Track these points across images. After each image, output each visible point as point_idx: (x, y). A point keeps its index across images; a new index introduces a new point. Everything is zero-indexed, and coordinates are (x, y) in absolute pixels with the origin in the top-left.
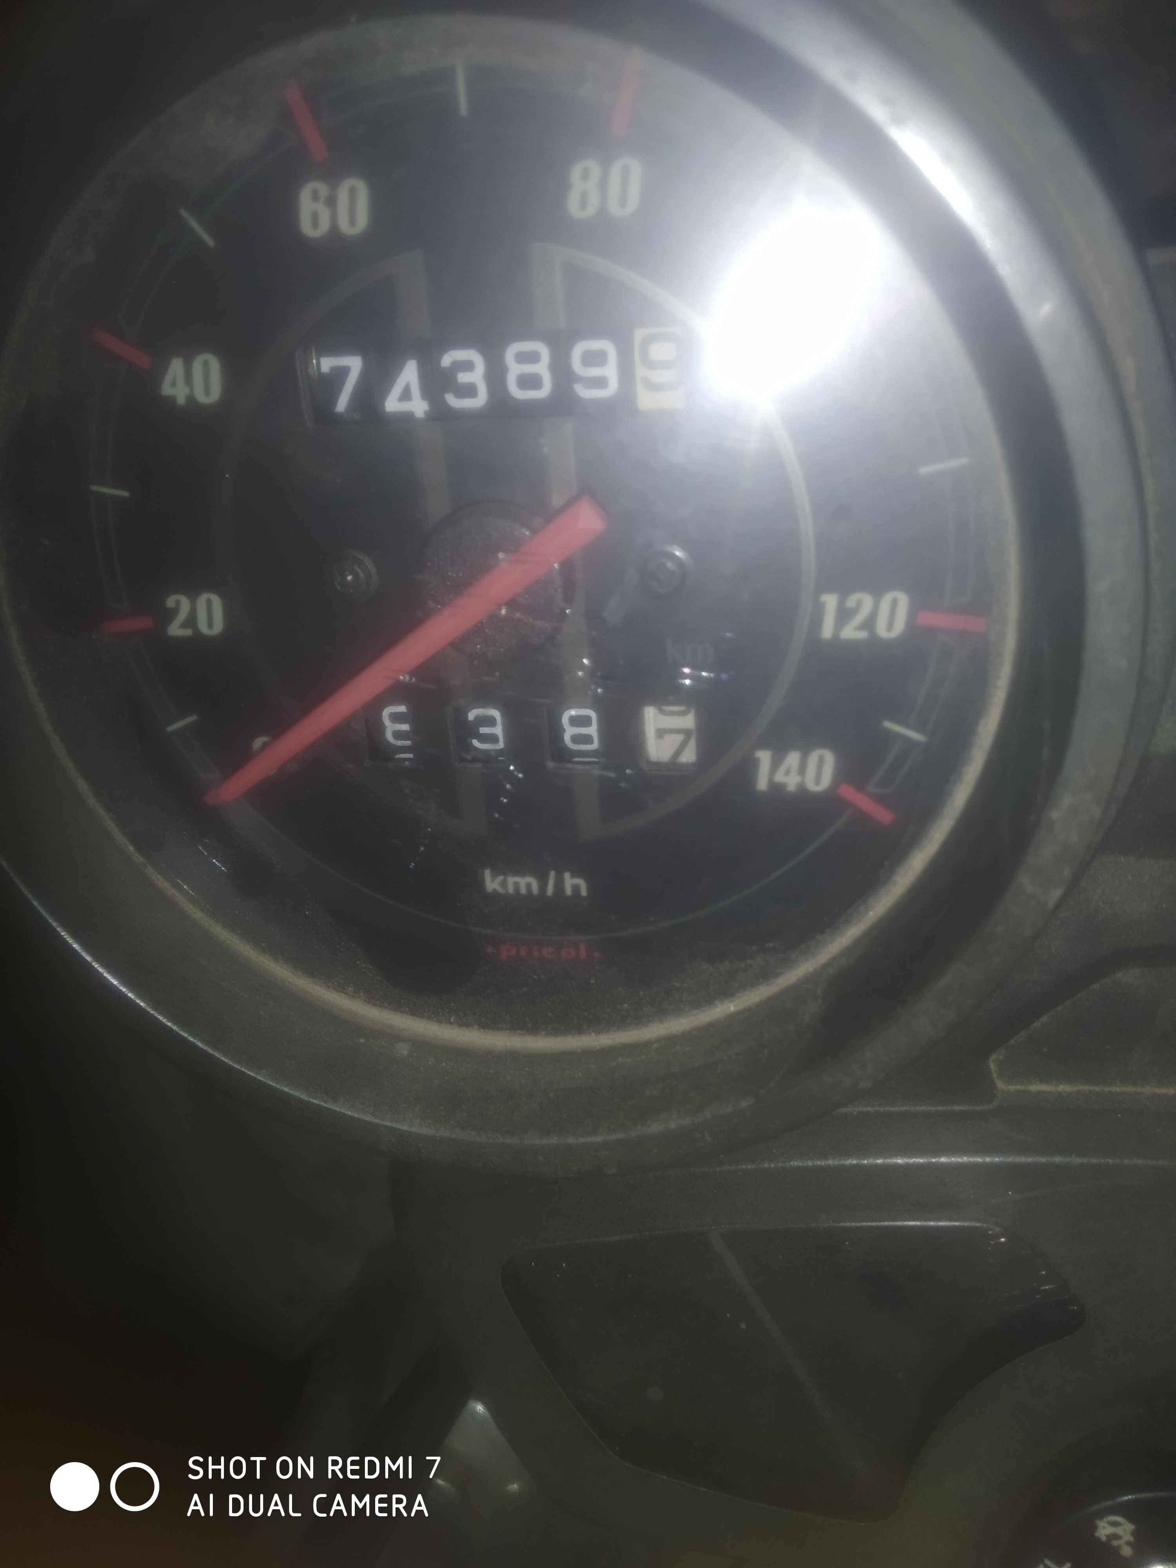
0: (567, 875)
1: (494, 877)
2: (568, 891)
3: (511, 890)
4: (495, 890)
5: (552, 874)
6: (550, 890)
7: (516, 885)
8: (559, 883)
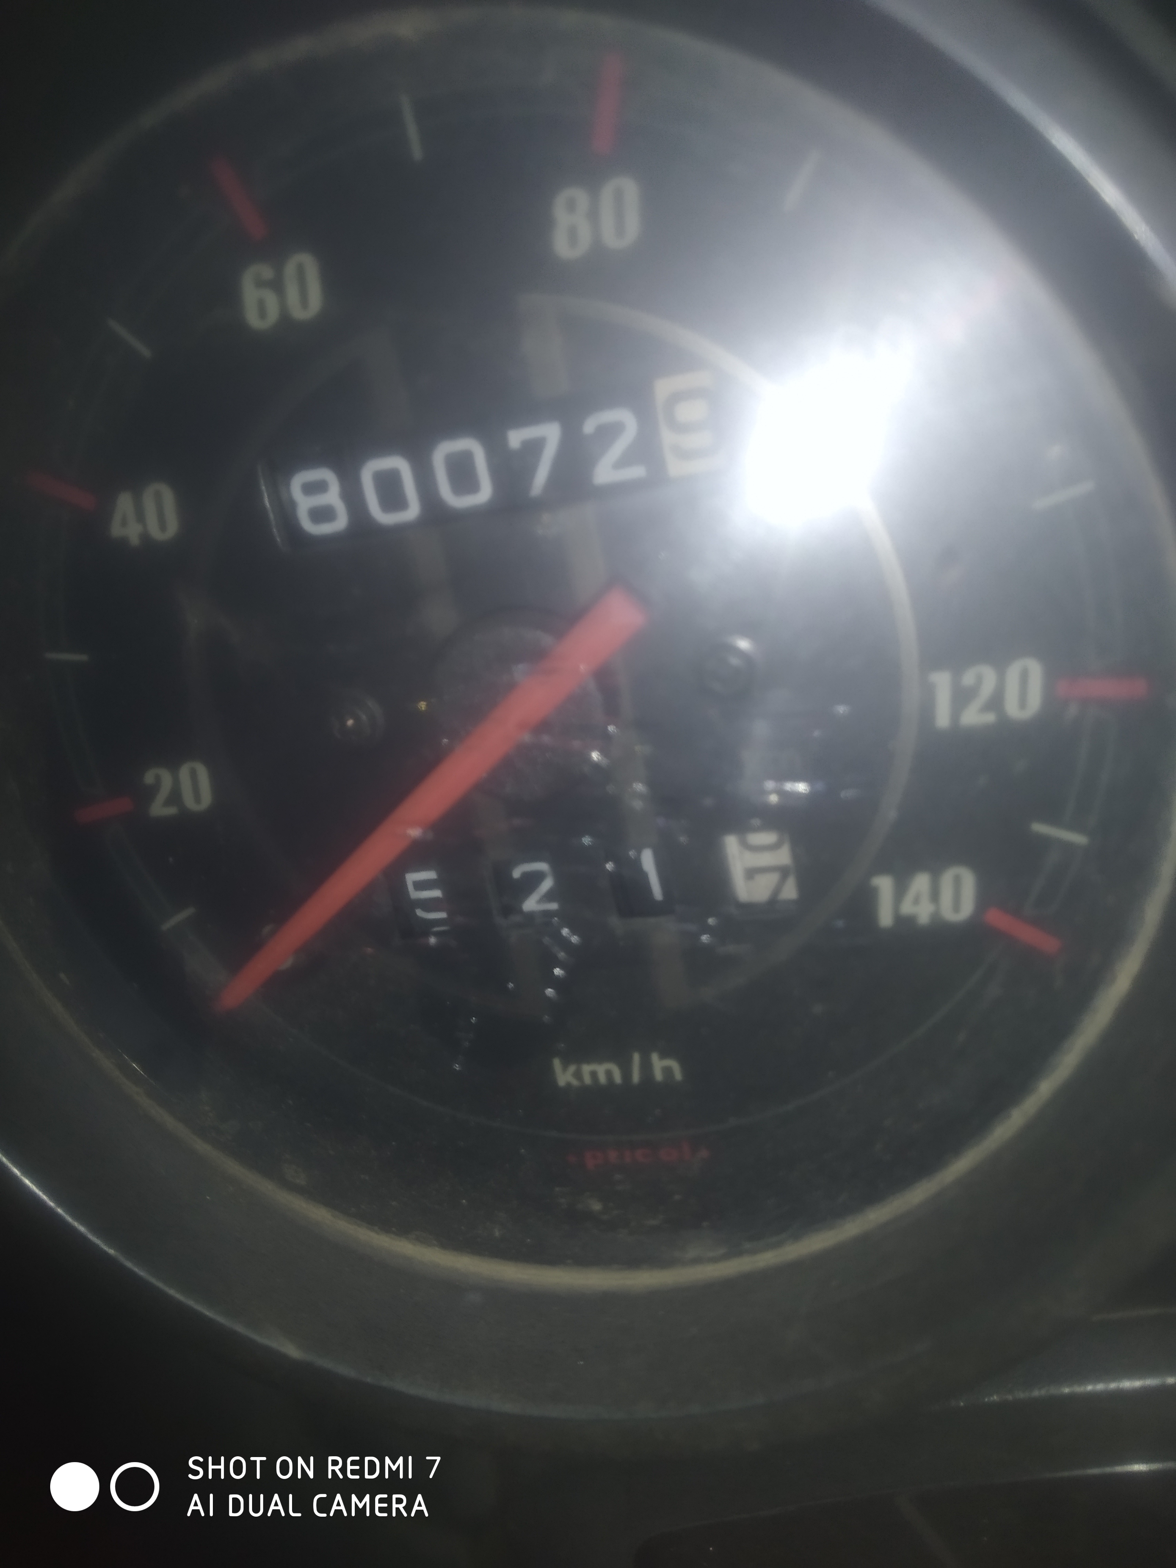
0: (655, 1057)
1: (565, 1067)
2: (659, 1076)
3: (587, 1080)
4: (569, 1085)
5: (636, 1057)
6: (636, 1077)
7: (594, 1074)
8: (646, 1066)
